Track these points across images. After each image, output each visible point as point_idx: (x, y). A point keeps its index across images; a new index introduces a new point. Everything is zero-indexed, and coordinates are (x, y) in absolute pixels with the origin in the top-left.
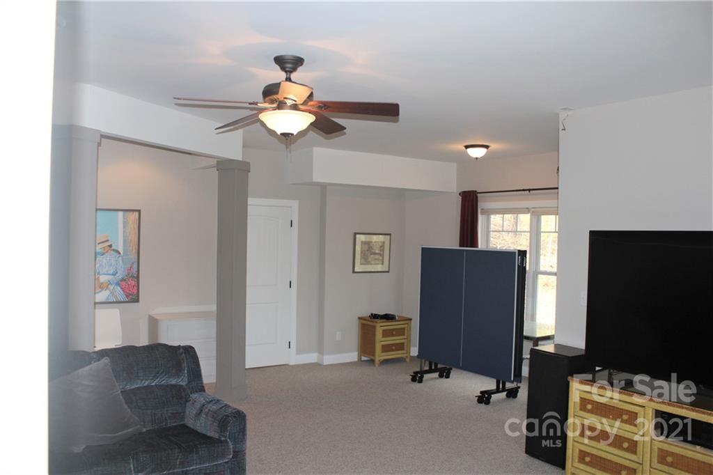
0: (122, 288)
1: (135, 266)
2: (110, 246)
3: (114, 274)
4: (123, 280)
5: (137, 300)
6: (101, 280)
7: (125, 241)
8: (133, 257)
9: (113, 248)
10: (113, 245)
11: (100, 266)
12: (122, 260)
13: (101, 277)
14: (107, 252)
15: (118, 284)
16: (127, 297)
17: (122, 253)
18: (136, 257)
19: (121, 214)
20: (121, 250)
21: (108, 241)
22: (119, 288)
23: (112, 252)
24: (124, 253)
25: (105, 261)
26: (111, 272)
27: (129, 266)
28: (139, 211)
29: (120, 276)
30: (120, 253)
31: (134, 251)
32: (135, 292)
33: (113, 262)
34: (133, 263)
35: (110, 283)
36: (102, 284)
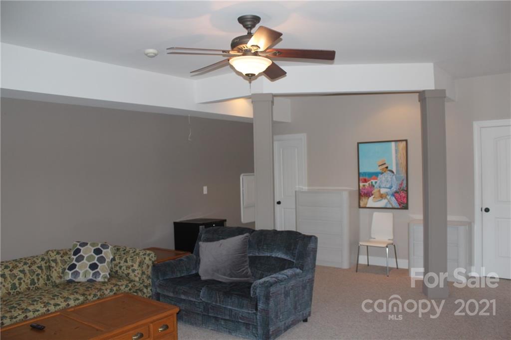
0: (396, 198)
1: (405, 182)
2: (387, 168)
3: (390, 188)
4: (396, 192)
5: (406, 208)
6: (382, 192)
7: (397, 164)
8: (403, 175)
9: (389, 169)
10: (389, 167)
11: (381, 182)
12: (396, 178)
13: (381, 189)
14: (385, 172)
15: (393, 195)
16: (400, 205)
17: (395, 173)
18: (405, 175)
19: (393, 144)
20: (394, 171)
21: (385, 164)
22: (394, 198)
23: (388, 172)
24: (397, 173)
25: (384, 178)
26: (388, 186)
27: (400, 182)
28: (406, 141)
29: (394, 189)
30: (393, 172)
31: (404, 171)
32: (405, 201)
33: (389, 179)
34: (403, 180)
35: (387, 194)
36: (382, 194)
